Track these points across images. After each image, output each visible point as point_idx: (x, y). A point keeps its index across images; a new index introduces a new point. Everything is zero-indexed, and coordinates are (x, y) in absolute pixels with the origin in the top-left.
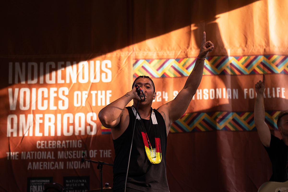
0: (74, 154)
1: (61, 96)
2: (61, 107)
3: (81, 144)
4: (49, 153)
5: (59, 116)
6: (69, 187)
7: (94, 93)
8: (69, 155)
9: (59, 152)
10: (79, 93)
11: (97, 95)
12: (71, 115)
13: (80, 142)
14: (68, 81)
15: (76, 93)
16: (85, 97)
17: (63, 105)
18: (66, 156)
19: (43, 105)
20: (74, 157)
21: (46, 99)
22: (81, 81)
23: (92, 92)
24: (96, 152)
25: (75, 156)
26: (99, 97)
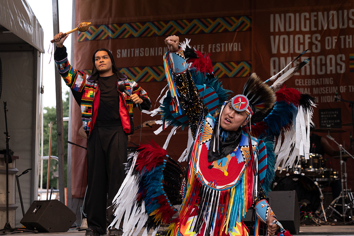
0: (327, 90)
1: (314, 41)
2: (315, 51)
3: (332, 81)
4: (306, 89)
5: (313, 58)
6: (324, 118)
7: (342, 37)
8: (323, 91)
9: (314, 89)
10: (330, 38)
11: (345, 39)
12: (323, 57)
13: (331, 80)
14: (320, 28)
15: (327, 38)
16: (335, 41)
17: (316, 48)
18: (320, 92)
19: (299, 49)
20: (327, 93)
21: (301, 44)
22: (332, 28)
23: (341, 37)
24: (346, 88)
25: (328, 91)
26: (347, 40)
